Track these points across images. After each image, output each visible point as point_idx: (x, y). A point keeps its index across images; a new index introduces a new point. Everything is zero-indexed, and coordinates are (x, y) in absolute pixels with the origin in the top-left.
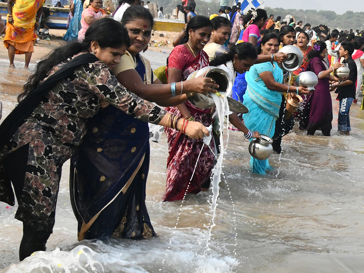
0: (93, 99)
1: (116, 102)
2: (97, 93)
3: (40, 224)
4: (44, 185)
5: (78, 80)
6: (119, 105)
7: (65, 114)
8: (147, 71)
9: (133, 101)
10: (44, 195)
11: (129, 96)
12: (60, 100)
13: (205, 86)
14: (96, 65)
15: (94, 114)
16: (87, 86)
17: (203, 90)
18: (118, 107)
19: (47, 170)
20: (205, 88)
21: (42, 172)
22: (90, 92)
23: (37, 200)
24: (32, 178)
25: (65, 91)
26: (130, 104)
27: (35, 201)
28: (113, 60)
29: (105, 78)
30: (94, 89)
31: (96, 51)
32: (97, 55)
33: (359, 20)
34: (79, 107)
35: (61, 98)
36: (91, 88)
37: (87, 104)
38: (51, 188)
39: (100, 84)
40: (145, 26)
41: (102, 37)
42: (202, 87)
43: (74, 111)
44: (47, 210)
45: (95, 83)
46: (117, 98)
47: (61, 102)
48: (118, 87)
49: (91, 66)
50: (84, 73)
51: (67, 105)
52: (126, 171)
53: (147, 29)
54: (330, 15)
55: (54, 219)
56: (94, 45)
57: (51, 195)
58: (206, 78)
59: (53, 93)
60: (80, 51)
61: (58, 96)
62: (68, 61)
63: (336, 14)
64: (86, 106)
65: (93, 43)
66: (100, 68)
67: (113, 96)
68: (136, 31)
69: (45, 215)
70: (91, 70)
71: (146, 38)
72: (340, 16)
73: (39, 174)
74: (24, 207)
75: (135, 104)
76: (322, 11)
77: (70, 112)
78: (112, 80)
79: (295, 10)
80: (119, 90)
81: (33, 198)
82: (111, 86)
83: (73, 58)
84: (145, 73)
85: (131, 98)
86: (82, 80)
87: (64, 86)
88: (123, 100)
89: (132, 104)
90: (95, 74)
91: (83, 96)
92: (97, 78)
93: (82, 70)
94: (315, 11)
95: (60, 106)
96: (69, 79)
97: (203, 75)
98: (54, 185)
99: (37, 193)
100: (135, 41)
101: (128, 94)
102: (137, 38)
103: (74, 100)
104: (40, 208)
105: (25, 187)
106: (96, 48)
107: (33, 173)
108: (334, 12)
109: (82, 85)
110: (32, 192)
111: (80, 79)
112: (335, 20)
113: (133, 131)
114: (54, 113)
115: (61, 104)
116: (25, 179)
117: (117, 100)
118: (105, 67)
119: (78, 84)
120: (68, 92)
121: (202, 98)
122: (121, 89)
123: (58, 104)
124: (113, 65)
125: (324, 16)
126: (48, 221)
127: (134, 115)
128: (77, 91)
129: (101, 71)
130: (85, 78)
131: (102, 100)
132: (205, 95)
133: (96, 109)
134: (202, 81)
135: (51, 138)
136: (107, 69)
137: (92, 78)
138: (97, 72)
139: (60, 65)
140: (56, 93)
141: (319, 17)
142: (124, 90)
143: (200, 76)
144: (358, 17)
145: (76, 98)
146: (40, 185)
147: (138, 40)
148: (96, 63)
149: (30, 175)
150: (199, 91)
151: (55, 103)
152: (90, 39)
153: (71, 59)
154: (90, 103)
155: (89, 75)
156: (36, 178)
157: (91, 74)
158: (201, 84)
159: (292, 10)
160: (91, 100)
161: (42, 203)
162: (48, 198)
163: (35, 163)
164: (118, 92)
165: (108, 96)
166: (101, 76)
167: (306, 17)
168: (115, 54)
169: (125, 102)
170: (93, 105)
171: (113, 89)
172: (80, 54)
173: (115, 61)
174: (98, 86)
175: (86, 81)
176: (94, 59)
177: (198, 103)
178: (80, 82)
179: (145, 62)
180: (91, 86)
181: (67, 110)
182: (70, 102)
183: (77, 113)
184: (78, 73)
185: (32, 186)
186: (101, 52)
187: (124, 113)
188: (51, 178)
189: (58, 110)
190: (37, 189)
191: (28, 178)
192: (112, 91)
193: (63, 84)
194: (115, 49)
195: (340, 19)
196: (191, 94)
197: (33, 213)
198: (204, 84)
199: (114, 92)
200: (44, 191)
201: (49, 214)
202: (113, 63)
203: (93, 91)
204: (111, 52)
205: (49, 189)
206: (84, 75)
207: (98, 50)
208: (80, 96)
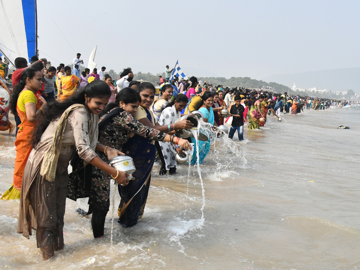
0: (125, 133)
1: (138, 131)
2: (127, 129)
3: (102, 206)
4: (103, 184)
5: (115, 122)
6: (140, 133)
7: (111, 143)
8: (152, 117)
9: (147, 130)
10: (103, 190)
11: (145, 128)
12: (106, 135)
13: (186, 125)
14: (124, 113)
15: (126, 141)
16: (120, 125)
17: (186, 127)
18: (139, 135)
19: (103, 176)
20: (187, 126)
21: (101, 178)
22: (123, 129)
23: (99, 193)
24: (95, 181)
25: (109, 130)
26: (146, 131)
27: (98, 194)
28: (133, 110)
29: (130, 120)
30: (125, 126)
31: (123, 106)
32: (123, 108)
33: (238, 82)
34: (117, 138)
35: (107, 134)
36: (123, 126)
37: (122, 136)
38: (106, 186)
39: (128, 123)
40: (151, 93)
41: (126, 98)
42: (185, 126)
43: (115, 141)
44: (105, 198)
45: (125, 123)
46: (139, 129)
47: (108, 136)
48: (138, 124)
49: (121, 114)
50: (118, 118)
51: (111, 138)
52: (146, 173)
53: (152, 95)
54: (223, 80)
55: (109, 203)
56: (121, 103)
57: (107, 189)
58: (187, 120)
59: (102, 132)
60: (114, 107)
61: (106, 133)
62: (108, 113)
63: (225, 79)
64: (121, 137)
65: (121, 102)
66: (127, 114)
67: (136, 128)
68: (146, 96)
69: (104, 201)
70: (122, 116)
71: (152, 100)
72: (228, 80)
73: (99, 179)
74: (92, 197)
75: (149, 131)
76: (218, 78)
77: (113, 141)
78: (134, 120)
79: (203, 78)
80: (139, 125)
81: (97, 192)
82: (134, 123)
83: (111, 111)
84: (151, 118)
85: (146, 128)
86: (117, 122)
87: (108, 127)
88: (142, 130)
89: (148, 131)
90: (124, 118)
91: (119, 132)
92: (126, 120)
93: (117, 117)
94: (215, 78)
95: (107, 139)
96: (110, 123)
97: (185, 119)
98: (108, 184)
99: (99, 189)
100: (146, 101)
101: (144, 126)
102: (147, 100)
103: (114, 134)
104: (101, 197)
105: (92, 187)
106: (122, 105)
107: (96, 178)
108: (224, 78)
109: (117, 125)
110: (96, 189)
111: (116, 122)
112: (226, 82)
113: (148, 151)
114: (105, 143)
115: (107, 137)
116: (92, 182)
117: (139, 130)
118: (129, 114)
119: (115, 125)
120: (110, 130)
121: (185, 132)
122: (140, 124)
123: (106, 138)
124: (134, 113)
125: (219, 80)
126: (106, 204)
127: (149, 137)
128: (115, 129)
129: (127, 116)
130: (119, 121)
131: (130, 132)
132: (187, 130)
133: (127, 138)
134: (185, 122)
135: (104, 158)
136: (130, 115)
137: (123, 120)
138: (125, 117)
139: (104, 116)
140: (104, 131)
141: (216, 81)
142: (141, 125)
143: (183, 120)
144: (238, 80)
145: (116, 133)
146: (101, 184)
147: (148, 101)
148: (124, 112)
149: (94, 180)
150: (183, 128)
151: (104, 137)
152: (119, 100)
153: (110, 112)
154: (123, 135)
155: (121, 119)
156: (98, 181)
157: (122, 118)
158: (184, 124)
159: (202, 78)
160: (123, 133)
161: (102, 194)
162: (105, 191)
163: (96, 172)
164: (139, 126)
165: (133, 129)
166: (128, 118)
167: (210, 81)
168: (134, 107)
169: (143, 131)
170: (125, 136)
171: (135, 125)
172: (114, 109)
173: (134, 110)
174: (127, 124)
175: (120, 123)
176: (122, 110)
177: (182, 135)
178: (117, 123)
179: (151, 112)
180: (123, 125)
181: (111, 140)
182: (113, 136)
183: (117, 141)
184: (115, 119)
185: (96, 185)
186: (126, 106)
187: (143, 138)
188: (106, 180)
189: (107, 141)
190: (99, 187)
191: (93, 181)
192: (135, 126)
193: (107, 126)
194: (133, 104)
195: (228, 81)
196: (178, 130)
197: (97, 200)
198: (186, 123)
199: (136, 126)
200: (103, 188)
201: (106, 200)
202: (133, 112)
203: (124, 127)
204: (131, 106)
205: (105, 186)
206: (118, 120)
207: (124, 105)
208: (117, 132)
